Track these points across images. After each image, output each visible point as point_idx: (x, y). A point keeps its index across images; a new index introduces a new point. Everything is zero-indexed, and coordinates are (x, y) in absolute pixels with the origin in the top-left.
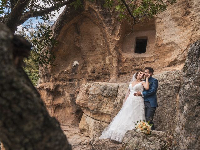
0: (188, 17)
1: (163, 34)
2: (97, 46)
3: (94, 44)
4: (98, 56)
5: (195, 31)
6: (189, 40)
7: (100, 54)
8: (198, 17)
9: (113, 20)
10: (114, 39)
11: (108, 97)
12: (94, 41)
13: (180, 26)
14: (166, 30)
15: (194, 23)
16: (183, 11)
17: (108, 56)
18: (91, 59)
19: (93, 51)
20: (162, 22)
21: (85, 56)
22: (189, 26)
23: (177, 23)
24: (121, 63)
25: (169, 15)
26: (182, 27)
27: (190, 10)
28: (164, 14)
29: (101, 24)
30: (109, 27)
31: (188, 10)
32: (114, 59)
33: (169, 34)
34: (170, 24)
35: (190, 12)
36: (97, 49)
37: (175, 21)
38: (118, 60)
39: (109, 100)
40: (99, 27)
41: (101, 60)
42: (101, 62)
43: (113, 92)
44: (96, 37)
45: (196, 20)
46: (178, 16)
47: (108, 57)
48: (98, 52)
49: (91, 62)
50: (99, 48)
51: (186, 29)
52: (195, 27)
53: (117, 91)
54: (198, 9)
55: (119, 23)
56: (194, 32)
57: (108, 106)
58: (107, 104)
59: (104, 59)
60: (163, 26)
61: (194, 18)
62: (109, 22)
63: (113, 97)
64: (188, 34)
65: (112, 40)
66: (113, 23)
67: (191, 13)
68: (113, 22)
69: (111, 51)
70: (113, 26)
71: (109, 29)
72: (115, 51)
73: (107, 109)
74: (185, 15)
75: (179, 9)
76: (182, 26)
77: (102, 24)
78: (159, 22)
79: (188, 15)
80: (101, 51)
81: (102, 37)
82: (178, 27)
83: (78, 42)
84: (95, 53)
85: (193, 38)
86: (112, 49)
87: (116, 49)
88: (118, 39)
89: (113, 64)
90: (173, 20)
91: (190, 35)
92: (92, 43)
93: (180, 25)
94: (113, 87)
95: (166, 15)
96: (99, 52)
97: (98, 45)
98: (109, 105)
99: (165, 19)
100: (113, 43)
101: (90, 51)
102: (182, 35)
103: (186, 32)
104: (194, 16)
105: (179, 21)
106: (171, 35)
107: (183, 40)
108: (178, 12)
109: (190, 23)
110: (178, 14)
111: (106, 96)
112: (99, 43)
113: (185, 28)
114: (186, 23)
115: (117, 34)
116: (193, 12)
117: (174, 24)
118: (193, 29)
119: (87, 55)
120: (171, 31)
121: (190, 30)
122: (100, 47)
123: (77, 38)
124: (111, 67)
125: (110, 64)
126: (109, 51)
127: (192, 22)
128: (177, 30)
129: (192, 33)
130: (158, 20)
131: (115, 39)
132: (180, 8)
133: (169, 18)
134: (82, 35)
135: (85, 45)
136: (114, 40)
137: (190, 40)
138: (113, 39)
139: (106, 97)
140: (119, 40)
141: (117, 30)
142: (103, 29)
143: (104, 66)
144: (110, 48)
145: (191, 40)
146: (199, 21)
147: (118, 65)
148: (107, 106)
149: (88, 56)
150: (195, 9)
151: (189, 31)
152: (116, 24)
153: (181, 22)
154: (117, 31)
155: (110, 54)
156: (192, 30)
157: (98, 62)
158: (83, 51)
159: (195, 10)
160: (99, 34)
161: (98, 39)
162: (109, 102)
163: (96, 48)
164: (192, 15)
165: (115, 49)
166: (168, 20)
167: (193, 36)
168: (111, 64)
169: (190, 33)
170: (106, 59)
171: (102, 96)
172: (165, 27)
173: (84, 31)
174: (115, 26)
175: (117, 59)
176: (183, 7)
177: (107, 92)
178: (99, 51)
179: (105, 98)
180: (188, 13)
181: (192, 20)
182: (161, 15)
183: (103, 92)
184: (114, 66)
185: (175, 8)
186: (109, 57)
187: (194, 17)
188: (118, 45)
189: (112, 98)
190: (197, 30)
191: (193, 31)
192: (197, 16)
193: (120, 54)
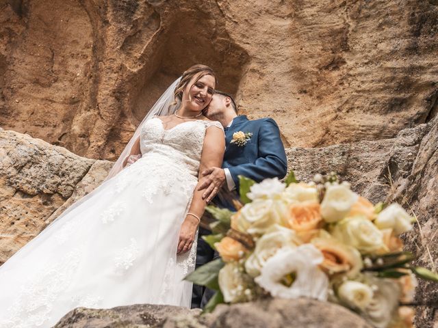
0: (335, 74)
1: (255, 103)
2: (61, 75)
3: (56, 67)
4: (54, 105)
5: (344, 111)
6: (320, 132)
7: (63, 103)
8: (359, 78)
9: (142, 10)
10: (122, 65)
11: (32, 196)
12: (60, 59)
13: (303, 94)
14: (266, 97)
15: (347, 92)
16: (327, 57)
17: (85, 110)
18: (27, 108)
19: (43, 85)
20: (262, 75)
21: (14, 92)
22: (332, 95)
23: (299, 84)
24: (116, 143)
25: (287, 59)
26: (310, 99)
27: (345, 56)
28: (274, 55)
29: (102, 10)
30: (122, 26)
31: (340, 55)
32: (99, 123)
33: (271, 107)
34: (280, 83)
35: (344, 62)
36: (60, 85)
37: (297, 79)
38: (112, 130)
39: (33, 208)
40: (91, 21)
41: (57, 120)
42: (55, 126)
43: (58, 179)
44: (69, 49)
45: (355, 84)
46: (309, 66)
47: (85, 114)
48: (59, 95)
49: (24, 116)
50: (67, 83)
51: (321, 103)
52: (347, 102)
53: (80, 179)
54: (366, 57)
55: (153, 26)
56: (340, 114)
57: (15, 231)
58: (17, 223)
59: (68, 119)
60: (261, 83)
61: (350, 79)
62: (128, 10)
63: (52, 202)
64: (324, 115)
65: (115, 65)
66: (138, 15)
67: (346, 66)
68: (139, 13)
69: (100, 98)
70: (135, 25)
71: (121, 29)
72: (111, 101)
73: (8, 241)
74: (327, 68)
75: (318, 49)
76: (311, 95)
77: (106, 8)
78: (253, 71)
79: (335, 69)
80: (69, 93)
81: (88, 52)
82: (300, 96)
83: (9, 42)
84: (47, 93)
85: (333, 129)
86: (105, 92)
87: (118, 94)
88: (135, 70)
89: (92, 138)
90: (293, 74)
91: (328, 118)
92: (52, 61)
93: (305, 92)
94: (66, 162)
95: (279, 57)
96: (62, 94)
97: (66, 72)
98: (21, 229)
99: (270, 68)
100: (116, 75)
101: (37, 82)
102: (303, 117)
103: (319, 111)
104: (351, 72)
105: (308, 80)
106: (274, 111)
107: (304, 129)
108: (312, 56)
109: (336, 89)
110: (311, 60)
111: (25, 187)
112: (71, 69)
113: (316, 102)
114: (323, 88)
115: (138, 55)
116: (350, 63)
117: (289, 84)
118: (340, 105)
119: (21, 91)
120: (278, 102)
121: (330, 105)
122: (71, 81)
123: (11, 26)
124: (83, 144)
125: (83, 136)
126: (94, 95)
127: (341, 87)
128: (294, 102)
129: (334, 115)
130: (253, 65)
131: (127, 65)
132: (321, 47)
133: (285, 67)
134: (31, 25)
135: (28, 59)
136: (122, 67)
137: (323, 132)
138: (119, 62)
139: (25, 194)
140: (135, 74)
141: (141, 43)
142: (103, 27)
143: (60, 139)
144: (101, 86)
145: (327, 131)
146: (359, 89)
147: (106, 145)
148: (13, 228)
149: (23, 95)
150: (358, 56)
151: (328, 108)
152: (146, 25)
153: (312, 84)
154: (139, 46)
155: (94, 104)
156: (336, 106)
157: (46, 124)
158: (12, 73)
159: (357, 59)
160: (82, 43)
161: (72, 56)
162: (29, 215)
163: (56, 81)
164: (345, 71)
165: (114, 93)
166: (278, 70)
167: (335, 123)
168: (85, 135)
169: (329, 113)
170: (76, 118)
171: (11, 184)
172: (267, 88)
173: (40, 18)
174: (140, 31)
175: (109, 126)
176: (329, 46)
177: (34, 174)
178: (62, 91)
179: (18, 198)
180: (335, 64)
181: (342, 84)
182: (267, 54)
183: (20, 169)
184: (92, 145)
185: (307, 44)
186: (88, 113)
187: (351, 76)
188: (127, 87)
189: (45, 204)
190: (348, 112)
191: (339, 110)
192: (360, 74)
193: (123, 115)
